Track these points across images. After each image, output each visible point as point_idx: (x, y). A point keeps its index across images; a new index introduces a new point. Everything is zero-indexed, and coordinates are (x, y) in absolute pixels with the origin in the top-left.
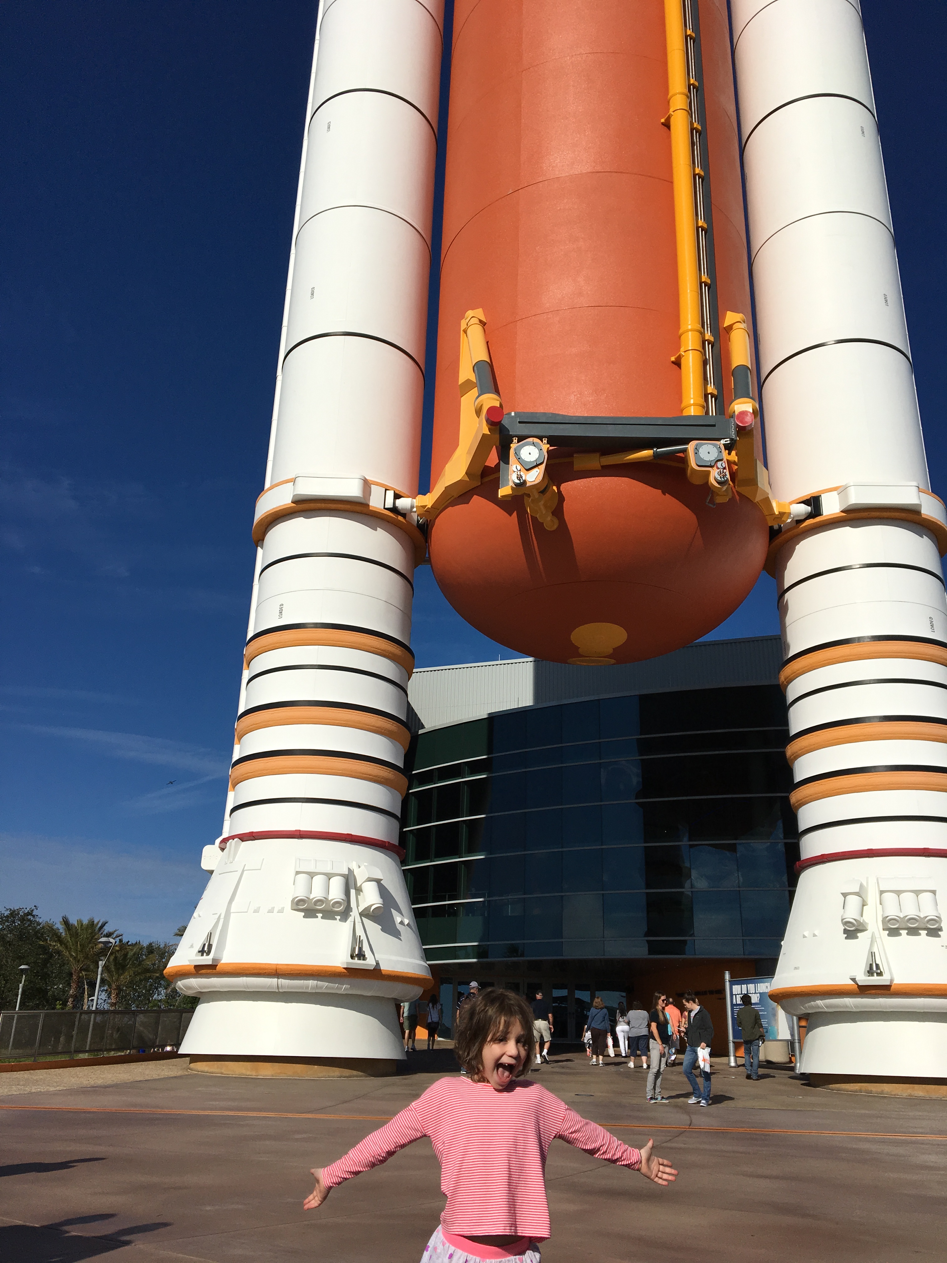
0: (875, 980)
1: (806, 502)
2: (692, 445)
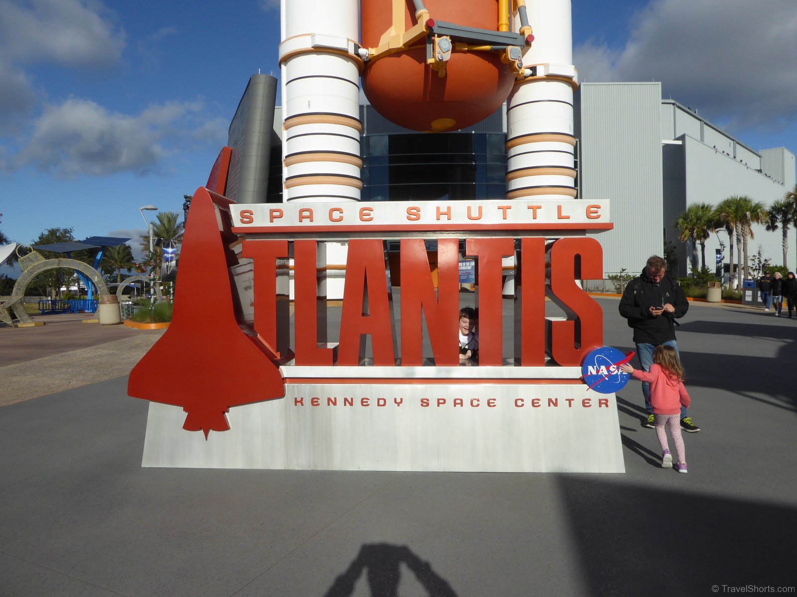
1: (531, 68)
2: (509, 48)
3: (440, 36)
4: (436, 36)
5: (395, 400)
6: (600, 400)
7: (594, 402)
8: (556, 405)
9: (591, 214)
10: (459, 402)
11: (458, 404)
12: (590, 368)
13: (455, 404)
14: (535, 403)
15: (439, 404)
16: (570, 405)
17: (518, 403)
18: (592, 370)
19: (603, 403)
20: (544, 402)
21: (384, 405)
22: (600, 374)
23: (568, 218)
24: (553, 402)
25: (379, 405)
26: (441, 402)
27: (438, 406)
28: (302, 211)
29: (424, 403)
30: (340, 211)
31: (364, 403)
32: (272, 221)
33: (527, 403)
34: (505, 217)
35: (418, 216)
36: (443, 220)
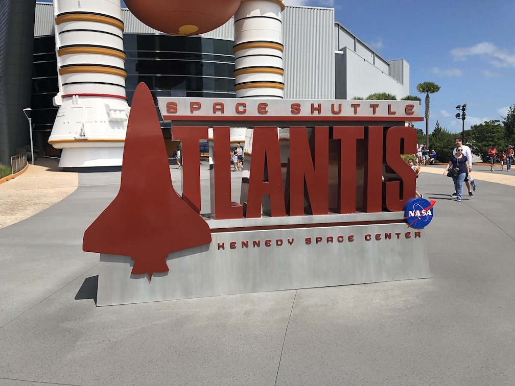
5: (289, 240)
6: (416, 233)
7: (412, 235)
8: (390, 238)
9: (409, 111)
11: (330, 240)
13: (328, 241)
14: (377, 237)
15: (318, 241)
16: (398, 237)
17: (368, 237)
18: (411, 213)
19: (418, 235)
20: (383, 237)
21: (281, 244)
22: (416, 216)
23: (394, 113)
24: (388, 236)
25: (277, 245)
27: (317, 243)
28: (216, 104)
29: (308, 241)
30: (244, 105)
31: (268, 244)
32: (192, 112)
33: (373, 237)
34: (355, 112)
35: (299, 111)
36: (316, 114)
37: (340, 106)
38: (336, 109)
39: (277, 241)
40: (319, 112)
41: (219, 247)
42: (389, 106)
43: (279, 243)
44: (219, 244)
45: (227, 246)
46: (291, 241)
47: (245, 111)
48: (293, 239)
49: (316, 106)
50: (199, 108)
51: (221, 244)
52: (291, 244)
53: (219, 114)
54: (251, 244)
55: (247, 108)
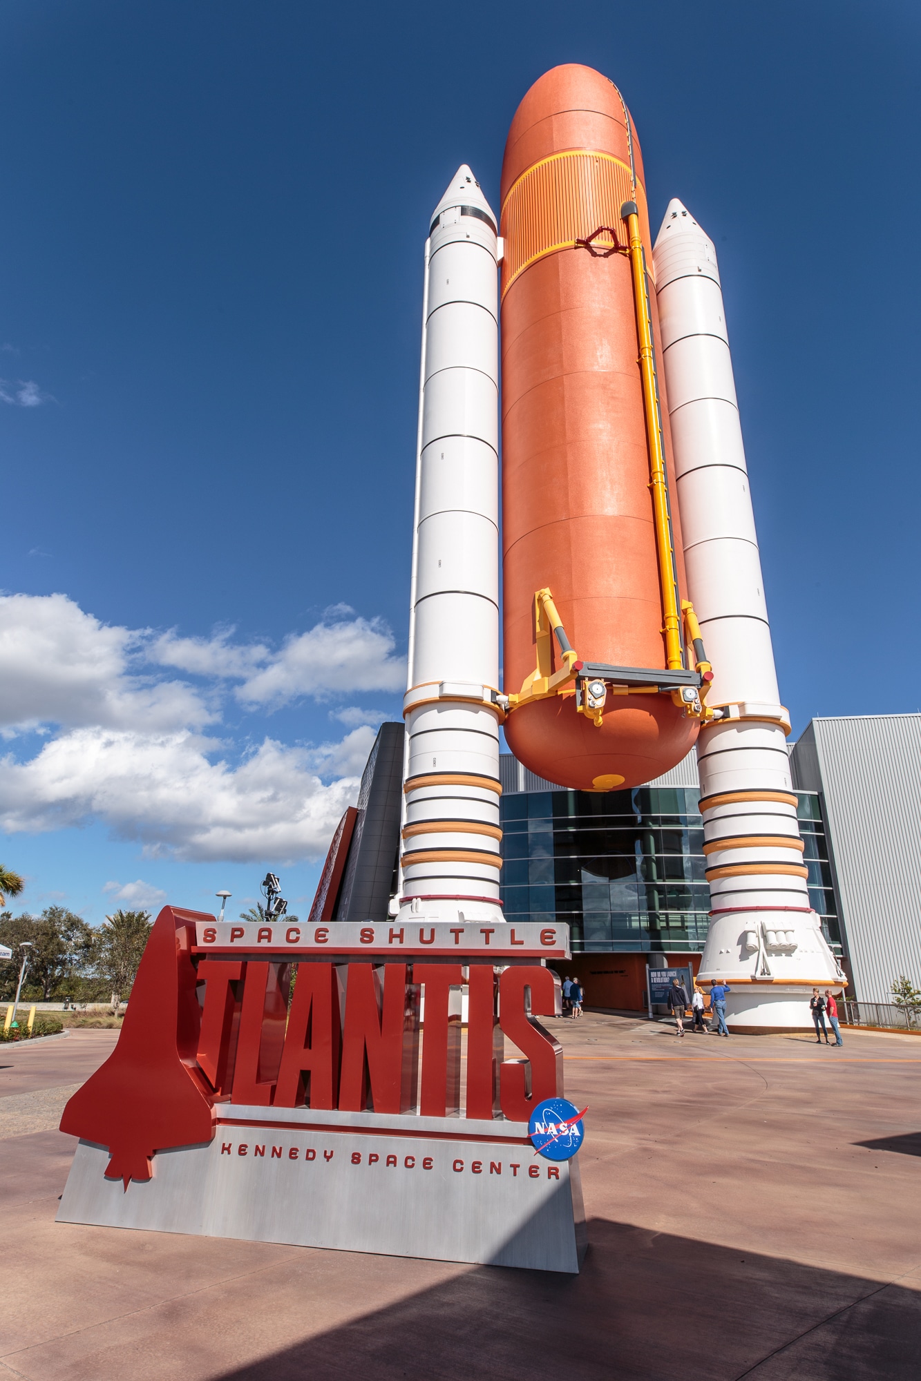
0: (766, 977)
1: (722, 709)
2: (681, 688)
3: (591, 679)
4: (587, 679)
5: (325, 1152)
6: (550, 1169)
7: (543, 1172)
8: (499, 1172)
9: (546, 940)
10: (392, 1160)
11: (391, 1162)
12: (538, 1125)
13: (388, 1163)
14: (476, 1168)
15: (371, 1161)
16: (515, 1174)
17: (457, 1166)
18: (539, 1128)
19: (553, 1174)
20: (485, 1167)
21: (313, 1158)
22: (548, 1133)
23: (521, 943)
24: (496, 1168)
25: (307, 1158)
26: (373, 1158)
27: (370, 1164)
28: (262, 930)
29: (356, 1158)
30: (297, 931)
31: (293, 1154)
32: (232, 941)
33: (468, 1166)
34: (457, 942)
35: (371, 940)
36: (396, 944)
37: (433, 931)
38: (427, 937)
39: (309, 1151)
40: (401, 942)
41: (224, 1149)
42: (513, 932)
43: (311, 1155)
44: (224, 1144)
45: (234, 1150)
46: (328, 1154)
47: (297, 940)
48: (332, 1152)
49: (397, 932)
50: (241, 936)
51: (226, 1146)
52: (328, 1161)
53: (264, 943)
54: (268, 1152)
55: (301, 936)
